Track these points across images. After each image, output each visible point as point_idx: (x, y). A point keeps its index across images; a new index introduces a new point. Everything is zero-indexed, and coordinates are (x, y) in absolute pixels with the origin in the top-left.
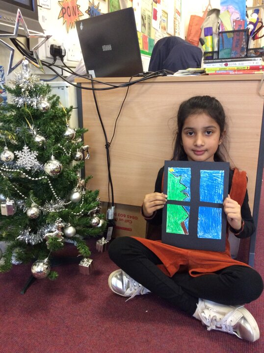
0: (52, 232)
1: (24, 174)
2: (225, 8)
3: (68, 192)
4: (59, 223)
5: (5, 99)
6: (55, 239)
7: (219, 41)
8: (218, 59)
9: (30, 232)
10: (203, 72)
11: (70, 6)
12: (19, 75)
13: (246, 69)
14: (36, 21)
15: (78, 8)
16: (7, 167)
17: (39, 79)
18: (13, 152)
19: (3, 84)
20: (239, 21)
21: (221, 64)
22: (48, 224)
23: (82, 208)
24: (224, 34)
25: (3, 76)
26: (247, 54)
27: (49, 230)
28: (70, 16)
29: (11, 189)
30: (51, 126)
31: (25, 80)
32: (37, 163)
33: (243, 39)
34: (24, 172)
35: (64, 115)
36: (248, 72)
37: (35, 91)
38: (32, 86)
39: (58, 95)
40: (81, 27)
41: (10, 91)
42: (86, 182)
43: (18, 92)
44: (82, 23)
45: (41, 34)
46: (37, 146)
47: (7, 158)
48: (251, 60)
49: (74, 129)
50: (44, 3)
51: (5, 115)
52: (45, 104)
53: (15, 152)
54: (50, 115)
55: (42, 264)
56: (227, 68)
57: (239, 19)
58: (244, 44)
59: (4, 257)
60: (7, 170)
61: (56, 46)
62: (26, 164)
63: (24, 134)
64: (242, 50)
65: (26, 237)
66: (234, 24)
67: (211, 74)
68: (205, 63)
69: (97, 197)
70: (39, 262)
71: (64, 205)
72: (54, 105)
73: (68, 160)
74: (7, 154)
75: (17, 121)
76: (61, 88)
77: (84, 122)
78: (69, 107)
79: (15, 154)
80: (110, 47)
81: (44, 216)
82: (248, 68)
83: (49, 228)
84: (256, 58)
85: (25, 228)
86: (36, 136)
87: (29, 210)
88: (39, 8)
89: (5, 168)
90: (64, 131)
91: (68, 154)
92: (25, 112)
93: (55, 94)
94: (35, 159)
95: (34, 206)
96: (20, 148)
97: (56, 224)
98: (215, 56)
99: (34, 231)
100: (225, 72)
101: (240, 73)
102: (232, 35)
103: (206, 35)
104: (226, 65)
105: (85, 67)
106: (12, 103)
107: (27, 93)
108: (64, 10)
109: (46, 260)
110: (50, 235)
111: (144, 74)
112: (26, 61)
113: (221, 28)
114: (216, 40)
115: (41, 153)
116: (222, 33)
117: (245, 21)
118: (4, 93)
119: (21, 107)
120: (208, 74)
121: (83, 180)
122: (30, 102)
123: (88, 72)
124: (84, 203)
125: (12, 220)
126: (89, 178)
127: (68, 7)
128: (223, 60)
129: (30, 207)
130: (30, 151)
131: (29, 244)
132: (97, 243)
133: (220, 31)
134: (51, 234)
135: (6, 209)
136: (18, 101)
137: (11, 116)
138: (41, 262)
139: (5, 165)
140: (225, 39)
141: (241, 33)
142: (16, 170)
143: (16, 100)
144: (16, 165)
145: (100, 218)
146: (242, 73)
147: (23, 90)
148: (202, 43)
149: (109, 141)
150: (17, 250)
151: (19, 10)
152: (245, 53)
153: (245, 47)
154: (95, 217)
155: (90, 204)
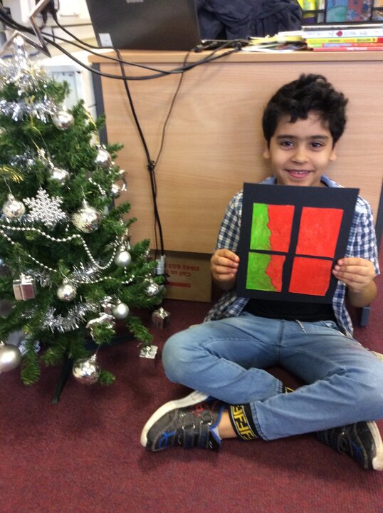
1: (44, 233)
4: (107, 304)
6: (102, 326)
8: (325, 23)
9: (55, 315)
10: (301, 45)
13: (372, 41)
21: (331, 32)
26: (372, 17)
32: (63, 215)
34: (42, 231)
36: (375, 46)
43: (10, 95)
48: (379, 27)
52: (64, 118)
53: (24, 200)
55: (87, 364)
62: (44, 217)
64: (364, 9)
67: (317, 50)
70: (84, 361)
74: (14, 207)
79: (24, 203)
86: (53, 170)
87: (60, 290)
92: (33, 132)
94: (58, 208)
95: (68, 283)
97: (104, 305)
98: (320, 19)
100: (338, 46)
101: (363, 49)
104: (340, 34)
109: (94, 358)
110: (96, 323)
112: (20, 38)
115: (67, 199)
119: (20, 121)
120: (312, 50)
123: (98, 39)
128: (334, 26)
131: (57, 332)
132: (153, 316)
134: (98, 320)
138: (87, 361)
142: (28, 229)
144: (28, 220)
152: (369, 15)
153: (369, 4)
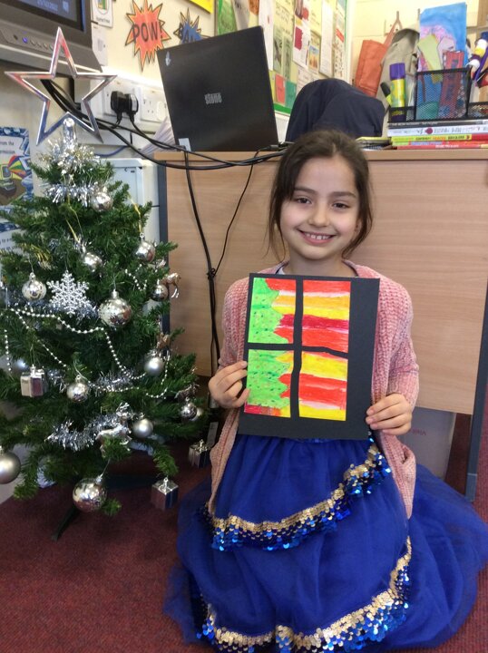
0: (111, 428)
1: (64, 322)
2: (429, 29)
3: (139, 355)
4: (123, 412)
5: (30, 188)
6: (116, 440)
7: (416, 88)
8: (415, 120)
9: (70, 428)
10: (387, 144)
11: (147, 22)
12: (57, 145)
13: (465, 138)
14: (89, 49)
15: (161, 27)
16: (32, 310)
17: (92, 153)
18: (44, 283)
19: (26, 161)
20: (453, 53)
21: (419, 129)
22: (104, 413)
23: (164, 387)
24: (425, 76)
25: (26, 146)
26: (467, 113)
27: (105, 424)
28: (146, 40)
29: (39, 350)
30: (114, 238)
31: (67, 155)
32: (87, 304)
33: (460, 85)
34: (62, 320)
35: (136, 218)
36: (469, 144)
37: (86, 175)
38: (81, 166)
39: (124, 182)
40: (168, 61)
41: (40, 173)
42: (171, 340)
43: (54, 176)
44: (168, 54)
45: (97, 73)
46: (88, 272)
47: (34, 294)
48: (474, 123)
49: (153, 244)
50: (103, 17)
51: (30, 217)
52: (103, 198)
53: (48, 283)
54: (112, 218)
55: (92, 485)
56: (432, 137)
57: (454, 49)
58: (463, 93)
59: (23, 472)
60: (34, 315)
61: (121, 94)
62: (67, 305)
63: (65, 250)
64: (458, 105)
65: (64, 436)
66: (445, 58)
67: (402, 148)
68: (391, 127)
69: (191, 367)
70: (88, 482)
71: (132, 381)
72: (119, 199)
73: (141, 299)
74: (34, 287)
75: (52, 228)
76: (129, 170)
77: (170, 231)
78: (144, 204)
79: (47, 286)
80: (220, 96)
81: (97, 399)
82: (468, 137)
83: (104, 421)
84: (484, 120)
85: (62, 421)
86: (85, 255)
87: (71, 388)
88: (93, 25)
89: (29, 310)
90: (136, 247)
91: (142, 287)
92: (68, 212)
93: (119, 180)
94: (83, 295)
95: (81, 381)
96: (57, 277)
97: (119, 414)
98: (409, 116)
99: (78, 426)
100: (426, 144)
101: (455, 146)
102: (440, 77)
103: (393, 78)
104: (429, 132)
105: (172, 132)
106: (43, 196)
107: (71, 176)
108: (136, 29)
109: (99, 479)
110: (108, 434)
111: (280, 145)
112: (71, 120)
113: (420, 66)
114: (411, 87)
115: (94, 285)
116: (423, 73)
117: (464, 53)
118: (27, 178)
119: (59, 203)
120: (396, 148)
121: (166, 336)
122: (75, 194)
123: (177, 143)
124: (167, 377)
125: (39, 405)
126: (178, 332)
127: (144, 25)
128: (423, 123)
129: (72, 382)
130: (75, 282)
131: (69, 449)
132: (191, 450)
133: (419, 70)
134: (110, 432)
135: (30, 385)
136: (54, 192)
137: (42, 218)
138: (91, 482)
139: (28, 307)
140: (427, 86)
141: (457, 74)
142: (48, 316)
143: (51, 189)
144: (50, 306)
145: (197, 405)
146: (457, 146)
147: (64, 172)
148: (386, 91)
149: (214, 266)
150: (48, 459)
151: (59, 30)
152: (464, 111)
153: (464, 99)
154: (189, 402)
155: (179, 378)
